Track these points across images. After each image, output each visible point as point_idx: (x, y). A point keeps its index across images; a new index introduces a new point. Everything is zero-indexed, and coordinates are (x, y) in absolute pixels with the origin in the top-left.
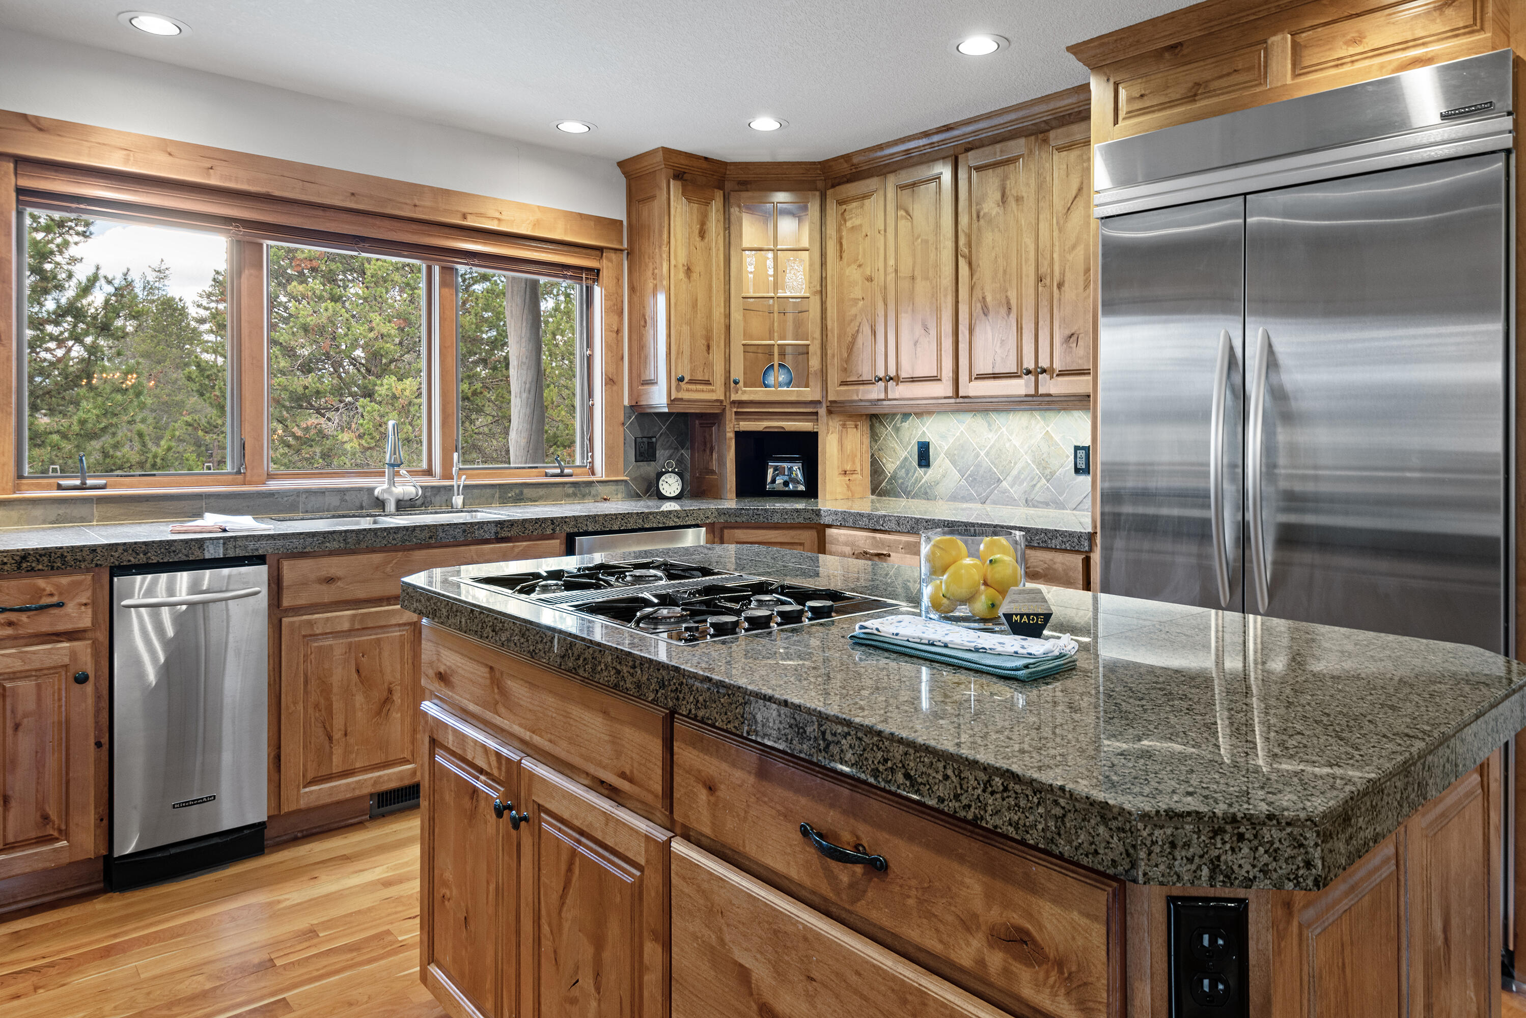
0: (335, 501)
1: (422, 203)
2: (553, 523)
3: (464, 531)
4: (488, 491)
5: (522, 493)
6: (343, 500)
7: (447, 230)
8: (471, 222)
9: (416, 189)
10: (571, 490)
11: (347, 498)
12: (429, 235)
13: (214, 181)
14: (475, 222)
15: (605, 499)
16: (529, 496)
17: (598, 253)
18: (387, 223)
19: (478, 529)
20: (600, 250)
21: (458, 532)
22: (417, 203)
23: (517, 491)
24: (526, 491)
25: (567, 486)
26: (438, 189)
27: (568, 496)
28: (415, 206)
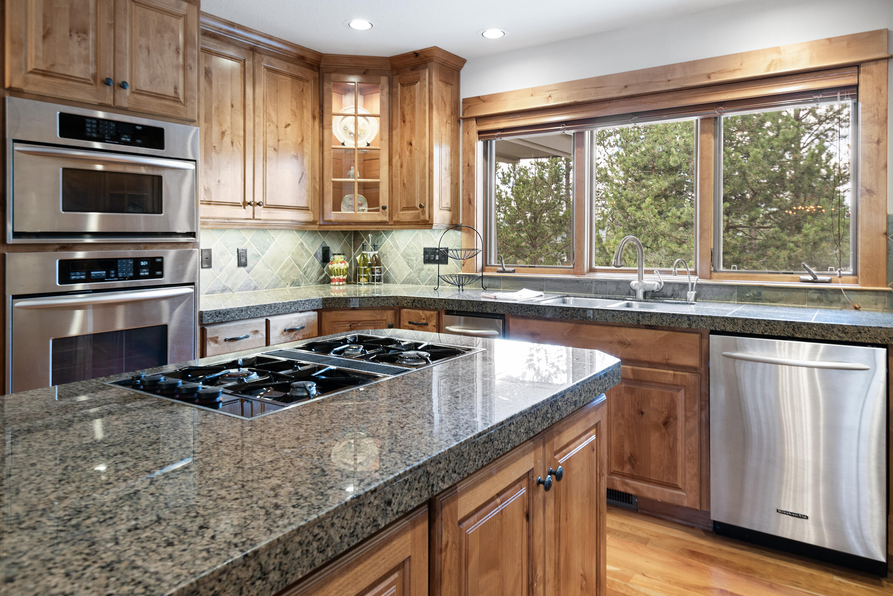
0: (613, 288)
1: (674, 77)
2: (689, 320)
3: (613, 316)
4: (727, 290)
5: (760, 294)
6: (618, 288)
7: (695, 91)
8: (715, 80)
9: (668, 69)
10: (815, 296)
11: (620, 287)
12: (682, 99)
13: (551, 103)
14: (718, 78)
15: (856, 308)
16: (768, 297)
17: (856, 69)
18: (650, 99)
19: (624, 316)
20: (857, 66)
21: (608, 316)
22: (670, 78)
23: (755, 292)
24: (764, 293)
25: (810, 292)
26: (687, 63)
27: (812, 301)
28: (669, 81)
